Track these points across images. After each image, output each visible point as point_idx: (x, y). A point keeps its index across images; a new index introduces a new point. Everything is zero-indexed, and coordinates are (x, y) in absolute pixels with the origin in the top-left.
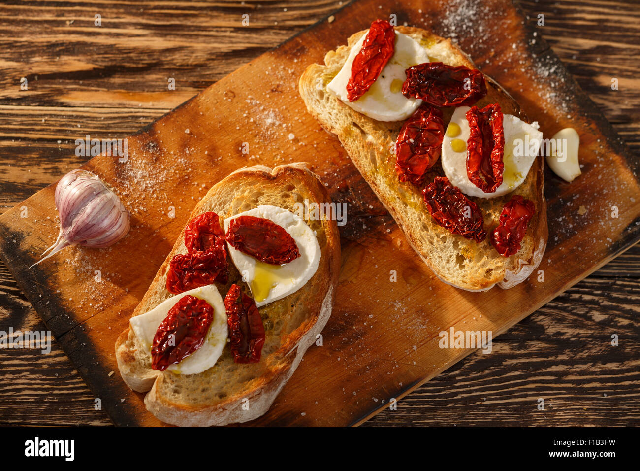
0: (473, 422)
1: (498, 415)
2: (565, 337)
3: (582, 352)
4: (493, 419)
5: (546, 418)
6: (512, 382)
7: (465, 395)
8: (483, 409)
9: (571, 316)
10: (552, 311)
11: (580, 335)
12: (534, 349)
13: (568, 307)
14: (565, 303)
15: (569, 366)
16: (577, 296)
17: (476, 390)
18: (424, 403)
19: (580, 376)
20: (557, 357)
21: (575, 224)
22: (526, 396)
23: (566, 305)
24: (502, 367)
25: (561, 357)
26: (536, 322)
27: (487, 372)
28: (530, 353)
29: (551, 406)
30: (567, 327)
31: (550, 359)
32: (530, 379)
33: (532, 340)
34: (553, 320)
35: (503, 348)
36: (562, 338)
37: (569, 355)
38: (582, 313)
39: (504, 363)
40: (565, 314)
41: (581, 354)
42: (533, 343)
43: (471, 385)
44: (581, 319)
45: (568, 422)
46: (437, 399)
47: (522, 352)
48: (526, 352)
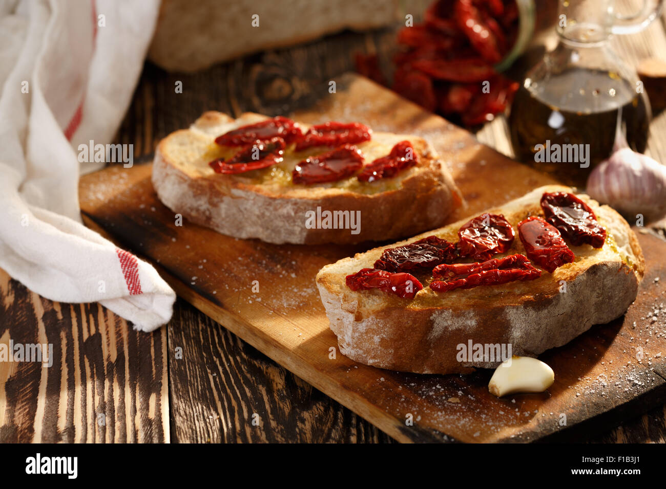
0: (185, 368)
1: (196, 384)
2: (299, 424)
3: (282, 436)
4: (190, 381)
5: (195, 414)
6: (238, 392)
7: (218, 363)
8: (202, 374)
9: (327, 429)
10: (332, 416)
11: (302, 434)
12: (281, 405)
13: (338, 426)
14: (344, 424)
15: (263, 428)
16: (354, 431)
17: (224, 369)
18: (206, 339)
19: (251, 436)
20: (273, 420)
21: (434, 397)
22: (221, 399)
23: (340, 425)
24: (256, 385)
25: (273, 424)
26: (316, 405)
27: (249, 376)
28: (275, 402)
29: (210, 417)
30: (312, 425)
31: (270, 416)
32: (243, 404)
33: (292, 403)
34: (319, 416)
35: (278, 384)
36: (298, 422)
37: (277, 428)
38: (333, 435)
39: (260, 387)
40: (329, 424)
41: (279, 436)
42: (288, 404)
43: (230, 366)
44: (324, 435)
45: (192, 429)
46: (211, 346)
47: (277, 398)
48: (277, 400)
